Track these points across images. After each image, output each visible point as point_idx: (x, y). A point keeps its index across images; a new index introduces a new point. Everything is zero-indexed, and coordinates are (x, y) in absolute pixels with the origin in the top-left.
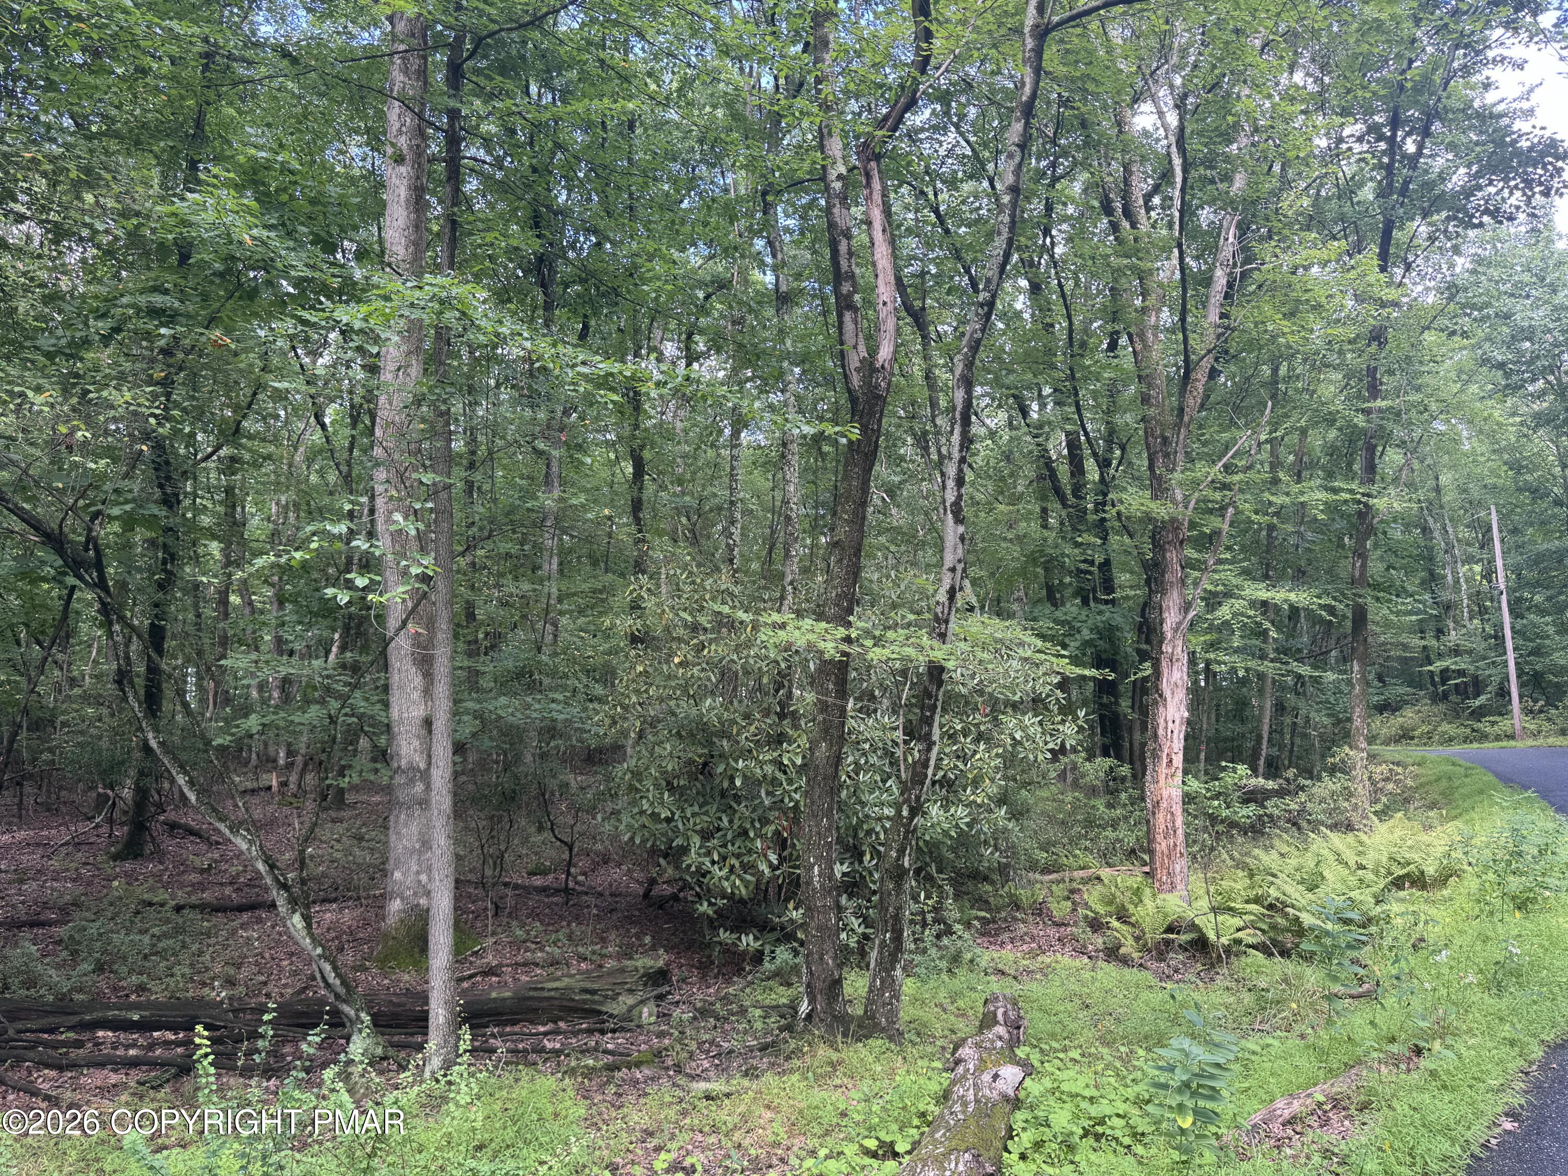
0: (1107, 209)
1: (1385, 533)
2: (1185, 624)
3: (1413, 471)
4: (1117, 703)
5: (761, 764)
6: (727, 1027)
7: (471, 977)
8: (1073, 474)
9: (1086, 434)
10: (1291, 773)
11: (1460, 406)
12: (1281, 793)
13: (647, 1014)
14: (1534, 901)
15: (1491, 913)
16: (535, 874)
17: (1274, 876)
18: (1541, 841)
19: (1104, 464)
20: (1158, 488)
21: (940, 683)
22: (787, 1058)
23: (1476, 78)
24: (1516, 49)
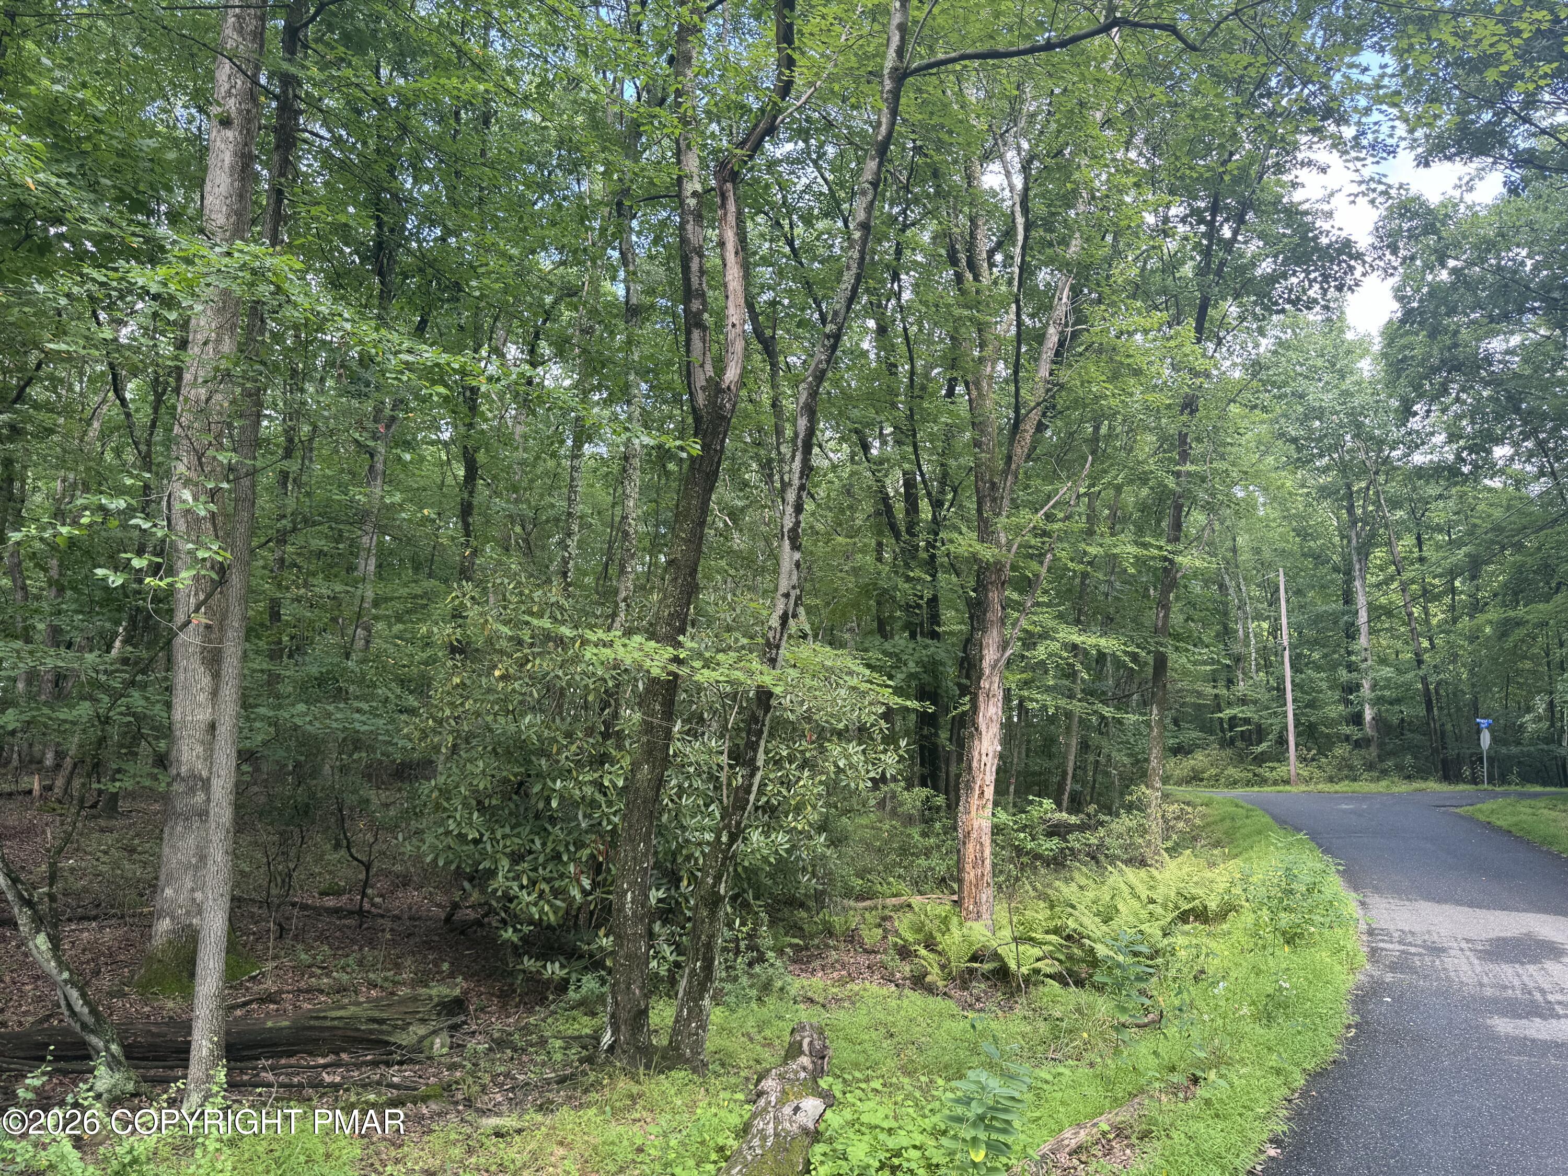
0: (953, 260)
1: (1186, 587)
2: (1003, 662)
3: (1213, 531)
4: (936, 735)
5: (580, 784)
6: (525, 1058)
7: (245, 1004)
8: (908, 512)
9: (922, 475)
10: (1092, 808)
11: (1257, 474)
12: (1082, 828)
13: (439, 1044)
14: (1301, 936)
15: (1264, 947)
16: (328, 894)
17: (1073, 907)
18: (1309, 880)
19: (937, 504)
20: (985, 531)
21: (767, 708)
22: (586, 1091)
23: (1285, 178)
24: (1322, 154)
